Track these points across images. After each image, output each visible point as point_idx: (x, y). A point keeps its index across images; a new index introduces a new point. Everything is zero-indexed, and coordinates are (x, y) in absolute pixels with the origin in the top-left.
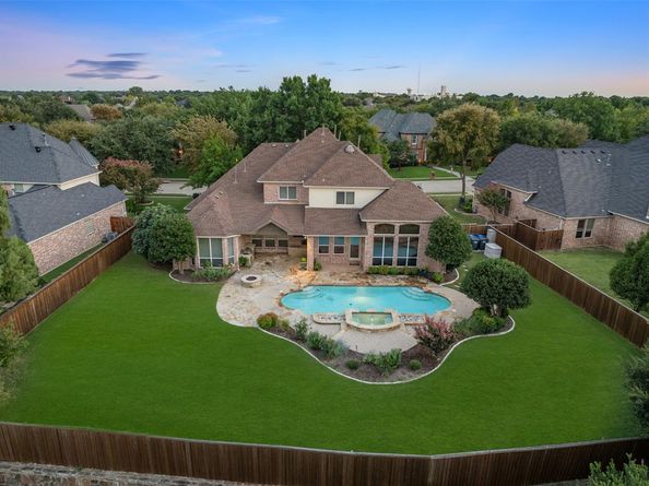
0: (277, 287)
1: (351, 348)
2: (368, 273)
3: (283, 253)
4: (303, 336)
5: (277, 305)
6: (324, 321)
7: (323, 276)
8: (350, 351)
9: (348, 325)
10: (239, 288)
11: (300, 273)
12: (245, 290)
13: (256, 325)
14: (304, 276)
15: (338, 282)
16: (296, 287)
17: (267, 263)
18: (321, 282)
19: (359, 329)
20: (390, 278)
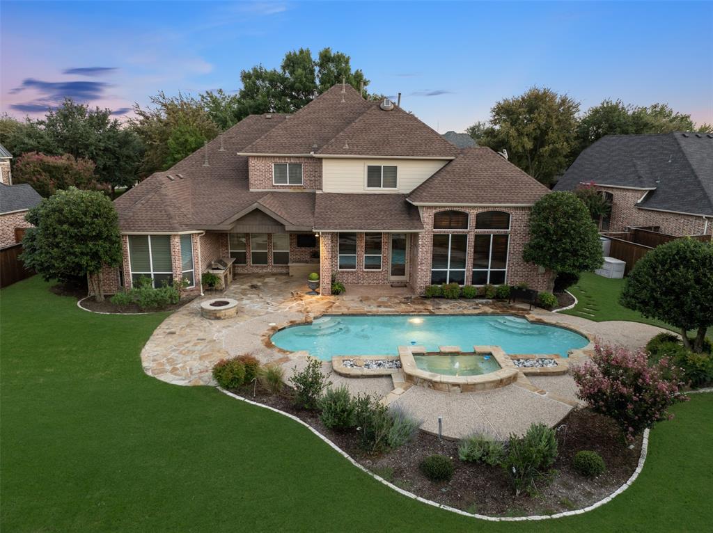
0: (265, 317)
1: (425, 427)
2: (426, 298)
3: (281, 274)
4: (312, 401)
5: (262, 346)
6: (356, 371)
7: (348, 302)
8: (424, 434)
9: (410, 378)
10: (196, 320)
11: (308, 298)
12: (206, 323)
13: (213, 383)
14: (315, 303)
15: (374, 309)
16: (300, 318)
17: (253, 287)
18: (345, 311)
19: (433, 385)
20: (464, 303)
